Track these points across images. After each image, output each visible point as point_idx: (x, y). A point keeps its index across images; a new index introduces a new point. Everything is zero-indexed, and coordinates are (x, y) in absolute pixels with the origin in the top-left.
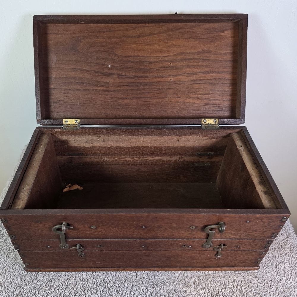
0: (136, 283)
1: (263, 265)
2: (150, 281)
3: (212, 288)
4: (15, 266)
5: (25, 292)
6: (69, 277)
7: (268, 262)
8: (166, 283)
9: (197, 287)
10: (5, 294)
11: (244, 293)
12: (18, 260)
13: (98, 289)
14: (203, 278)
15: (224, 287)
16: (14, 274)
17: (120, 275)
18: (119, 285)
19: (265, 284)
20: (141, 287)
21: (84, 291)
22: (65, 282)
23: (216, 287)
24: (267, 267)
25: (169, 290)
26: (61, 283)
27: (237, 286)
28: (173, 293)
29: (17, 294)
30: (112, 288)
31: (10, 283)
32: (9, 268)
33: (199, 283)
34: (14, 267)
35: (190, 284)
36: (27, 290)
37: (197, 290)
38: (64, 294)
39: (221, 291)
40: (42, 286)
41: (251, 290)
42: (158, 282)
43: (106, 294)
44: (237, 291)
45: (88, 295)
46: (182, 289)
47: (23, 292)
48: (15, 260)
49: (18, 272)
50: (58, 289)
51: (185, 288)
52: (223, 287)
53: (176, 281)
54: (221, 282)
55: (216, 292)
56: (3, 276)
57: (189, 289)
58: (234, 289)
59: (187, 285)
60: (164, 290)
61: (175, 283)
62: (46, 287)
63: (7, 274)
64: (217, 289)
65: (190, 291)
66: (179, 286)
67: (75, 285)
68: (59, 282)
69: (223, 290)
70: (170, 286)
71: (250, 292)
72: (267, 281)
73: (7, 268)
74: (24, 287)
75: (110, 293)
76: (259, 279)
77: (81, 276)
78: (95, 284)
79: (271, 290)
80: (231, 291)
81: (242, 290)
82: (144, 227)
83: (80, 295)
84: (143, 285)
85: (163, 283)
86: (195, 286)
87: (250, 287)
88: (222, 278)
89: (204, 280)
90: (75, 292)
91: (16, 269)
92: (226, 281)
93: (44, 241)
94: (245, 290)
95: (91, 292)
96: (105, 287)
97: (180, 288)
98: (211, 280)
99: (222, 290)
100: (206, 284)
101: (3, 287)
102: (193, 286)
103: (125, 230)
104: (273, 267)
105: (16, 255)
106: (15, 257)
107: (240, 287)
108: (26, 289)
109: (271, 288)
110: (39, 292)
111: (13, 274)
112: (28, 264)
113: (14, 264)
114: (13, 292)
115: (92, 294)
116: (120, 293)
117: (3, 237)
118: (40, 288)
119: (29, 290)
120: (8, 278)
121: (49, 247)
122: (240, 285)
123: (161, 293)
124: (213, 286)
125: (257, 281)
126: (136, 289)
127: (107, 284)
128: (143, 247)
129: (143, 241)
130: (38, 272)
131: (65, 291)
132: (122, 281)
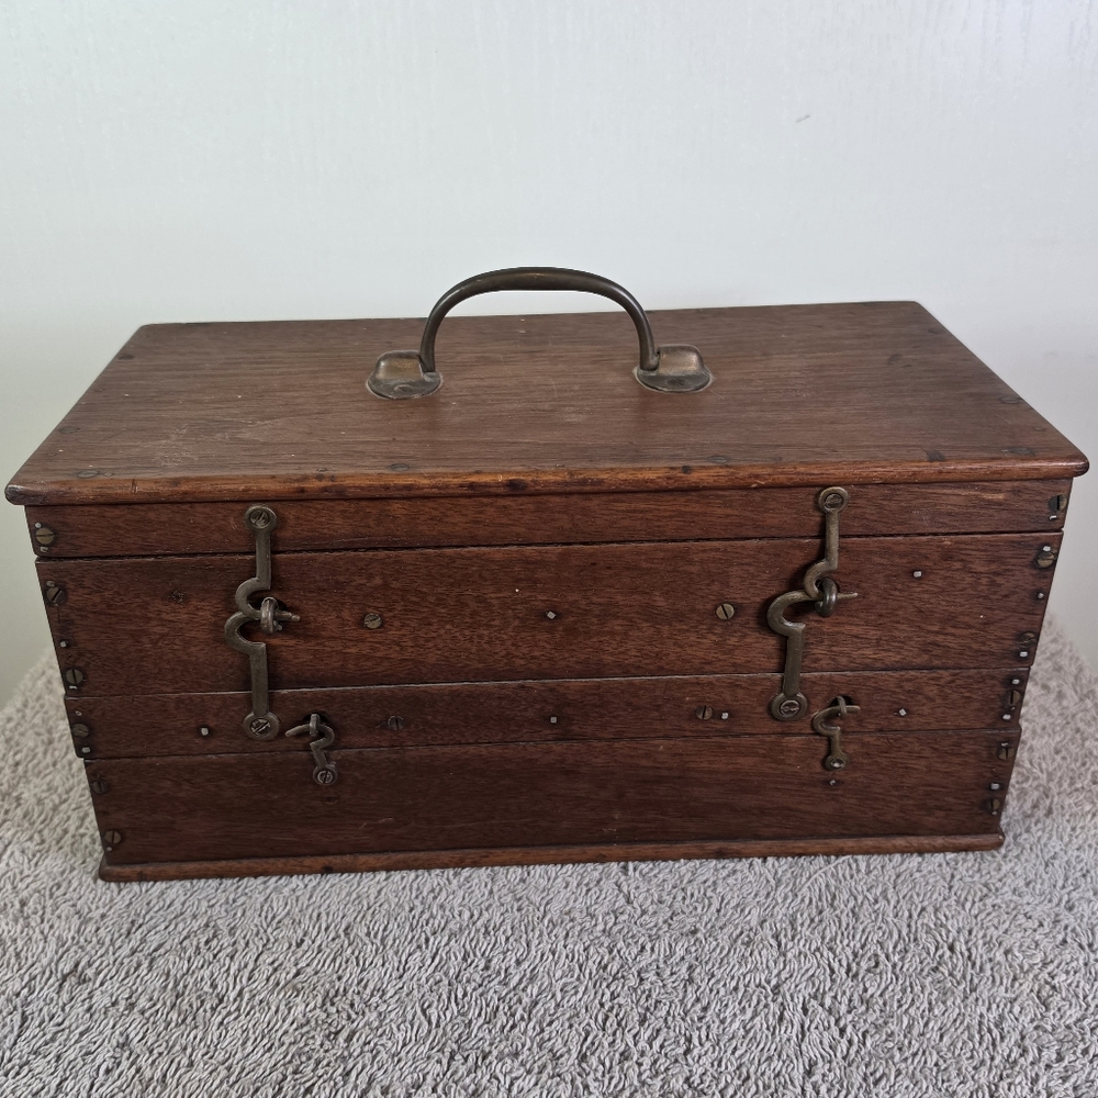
5: (95, 965)
6: (276, 920)
8: (661, 932)
9: (788, 947)
13: (391, 952)
18: (472, 939)
21: (334, 960)
23: (866, 949)
25: (672, 955)
26: (244, 938)
27: (952, 944)
28: (690, 965)
30: (447, 948)
31: (41, 938)
32: (36, 894)
33: (794, 936)
34: (58, 893)
36: (104, 959)
37: (790, 956)
38: (253, 970)
43: (420, 968)
46: (725, 952)
47: (90, 964)
50: (231, 956)
57: (756, 953)
59: (746, 939)
60: (654, 957)
62: (183, 948)
63: (30, 912)
64: (869, 955)
65: (758, 957)
66: (715, 943)
67: (299, 943)
68: (232, 935)
70: (680, 944)
73: (32, 895)
74: (93, 952)
75: (436, 966)
78: (379, 938)
82: (551, 615)
84: (569, 941)
88: (889, 919)
93: (190, 698)
95: (361, 962)
96: (419, 947)
98: (844, 925)
103: (486, 632)
106: (64, 863)
108: (101, 956)
110: (151, 966)
111: (54, 911)
112: (116, 834)
113: (60, 884)
114: (49, 964)
118: (156, 954)
119: (112, 959)
120: (33, 925)
126: (542, 955)
127: (427, 940)
128: (554, 720)
129: (552, 690)
130: (151, 883)
131: (256, 960)
132: (486, 928)
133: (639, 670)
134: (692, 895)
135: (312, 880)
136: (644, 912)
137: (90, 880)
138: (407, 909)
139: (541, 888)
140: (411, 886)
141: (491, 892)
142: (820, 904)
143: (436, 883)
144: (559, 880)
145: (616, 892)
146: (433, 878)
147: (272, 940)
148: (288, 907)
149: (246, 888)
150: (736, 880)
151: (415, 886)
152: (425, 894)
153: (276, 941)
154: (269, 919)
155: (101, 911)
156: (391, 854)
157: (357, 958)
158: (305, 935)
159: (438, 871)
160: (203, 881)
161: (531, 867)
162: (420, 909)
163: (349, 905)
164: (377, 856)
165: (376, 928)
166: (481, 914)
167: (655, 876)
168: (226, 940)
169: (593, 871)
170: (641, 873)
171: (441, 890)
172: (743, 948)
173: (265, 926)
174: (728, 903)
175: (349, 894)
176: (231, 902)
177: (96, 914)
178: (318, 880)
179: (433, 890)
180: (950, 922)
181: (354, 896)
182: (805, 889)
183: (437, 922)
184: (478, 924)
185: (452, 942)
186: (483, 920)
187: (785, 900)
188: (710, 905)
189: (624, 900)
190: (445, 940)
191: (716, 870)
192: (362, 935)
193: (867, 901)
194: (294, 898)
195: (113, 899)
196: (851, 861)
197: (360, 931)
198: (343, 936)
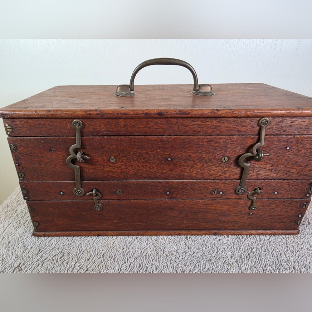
0: (162, 259)
2: (181, 257)
4: (21, 239)
5: (25, 265)
6: (82, 251)
8: (200, 260)
9: (241, 266)
13: (116, 264)
18: (142, 260)
20: (169, 264)
21: (99, 265)
25: (205, 268)
26: (72, 257)
27: (294, 267)
29: (16, 267)
30: (134, 263)
31: (11, 254)
32: (14, 240)
33: (242, 263)
35: (231, 263)
36: (28, 263)
37: (243, 269)
38: (73, 268)
40: (48, 259)
42: (190, 259)
43: (125, 270)
45: (103, 270)
46: (222, 267)
47: (24, 264)
49: (23, 244)
50: (67, 263)
52: (276, 267)
53: (213, 259)
54: (271, 262)
56: (4, 248)
57: (232, 268)
58: (291, 270)
59: (228, 263)
60: (199, 268)
61: (213, 261)
62: (53, 260)
63: (10, 246)
64: (268, 270)
66: (218, 264)
68: (68, 255)
70: (207, 264)
74: (26, 260)
75: (131, 269)
77: (97, 250)
82: (169, 159)
84: (172, 262)
88: (271, 257)
90: (87, 266)
95: (107, 267)
96: (125, 262)
97: (219, 267)
98: (257, 259)
103: (148, 165)
110: (42, 265)
111: (17, 245)
114: (12, 264)
116: (143, 270)
118: (45, 261)
119: (31, 262)
120: (10, 250)
121: (61, 193)
122: (297, 266)
124: (261, 266)
126: (164, 266)
127: (128, 260)
128: (168, 193)
129: (168, 183)
130: (48, 237)
131: (75, 265)
132: (146, 256)
133: (196, 178)
134: (208, 247)
135: (94, 238)
136: (194, 252)
137: (30, 236)
138: (122, 249)
139: (162, 243)
140: (123, 241)
141: (147, 244)
142: (248, 251)
143: (130, 241)
144: (167, 241)
145: (185, 245)
146: (130, 239)
147: (80, 258)
148: (86, 247)
149: (75, 240)
150: (221, 242)
151: (124, 241)
152: (127, 244)
153: (82, 258)
154: (80, 251)
155: (31, 246)
156: (118, 231)
157: (106, 265)
158: (90, 257)
159: (131, 237)
160: (63, 237)
161: (159, 236)
162: (126, 249)
163: (104, 247)
164: (114, 232)
165: (112, 255)
166: (144, 251)
167: (196, 240)
168: (66, 257)
169: (177, 238)
170: (191, 239)
171: (132, 243)
172: (227, 266)
173: (79, 253)
174: (219, 250)
175: (105, 243)
176: (70, 244)
177: (29, 247)
178: (96, 238)
179: (130, 243)
181: (106, 244)
182: (242, 246)
183: (131, 254)
184: (143, 255)
185: (135, 261)
186: (145, 253)
187: (237, 250)
188: (214, 251)
189: (187, 248)
190: (133, 260)
191: (214, 239)
192: (108, 257)
193: (262, 251)
194: (88, 244)
195: (35, 242)
196: (254, 237)
197: (107, 256)
198: (102, 257)
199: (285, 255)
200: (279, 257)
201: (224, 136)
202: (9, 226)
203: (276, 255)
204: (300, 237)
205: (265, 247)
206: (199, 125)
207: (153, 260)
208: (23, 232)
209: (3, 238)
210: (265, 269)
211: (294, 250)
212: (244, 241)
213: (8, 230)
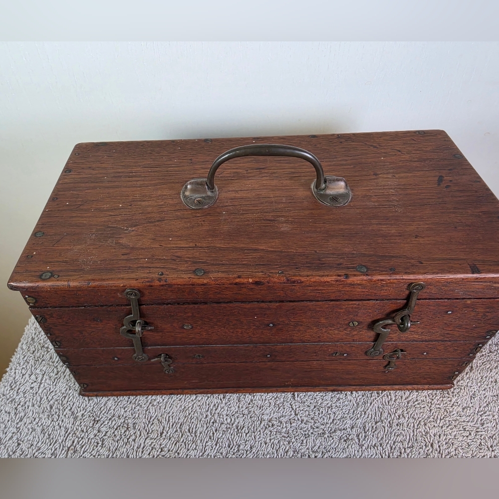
0: (259, 433)
1: (477, 410)
2: (284, 430)
3: (388, 445)
4: (66, 400)
5: (80, 443)
6: (152, 420)
7: (485, 405)
8: (310, 434)
9: (363, 443)
10: (50, 445)
11: (445, 456)
12: (71, 391)
13: (199, 441)
14: (372, 427)
15: (410, 444)
16: (65, 413)
17: (233, 419)
18: (232, 434)
19: (481, 443)
20: (268, 441)
21: (176, 444)
22: (145, 427)
23: (396, 444)
24: (484, 413)
25: (315, 446)
26: (139, 430)
27: (432, 443)
28: (323, 452)
29: (69, 446)
30: (222, 440)
31: (58, 427)
32: (56, 403)
33: (365, 437)
34: (65, 402)
35: (350, 438)
36: (83, 440)
37: (364, 448)
38: (143, 448)
39: (405, 452)
40: (108, 434)
41: (457, 451)
42: (297, 432)
43: (211, 450)
44: (432, 452)
45: (182, 451)
46: (337, 445)
47: (78, 442)
48: (67, 389)
49: (70, 410)
50: (134, 440)
51: (343, 445)
52: (408, 444)
53: (327, 432)
54: (403, 436)
55: (396, 454)
56: (46, 416)
57: (350, 446)
58: (427, 449)
59: (346, 438)
60: (307, 447)
61: (326, 436)
62: (115, 436)
63: (54, 413)
64: (397, 448)
65: (351, 449)
66: (333, 441)
67: (161, 434)
68: (134, 428)
69: (408, 451)
70: (318, 440)
71: (455, 455)
72: (484, 438)
73: (54, 403)
74: (79, 436)
75: (217, 449)
76: (470, 434)
77: (171, 418)
78: (194, 432)
79: (493, 453)
80: (423, 451)
81: (441, 451)
82: (271, 325)
83: (169, 451)
84: (272, 437)
85: (305, 435)
86: (359, 441)
87: (455, 446)
88: (405, 429)
89: (373, 430)
90: (161, 445)
91: (68, 404)
92: (412, 435)
93: (108, 350)
94: (446, 451)
95: (187, 446)
96: (210, 437)
97: (334, 444)
98: (386, 431)
99: (407, 449)
100: (378, 438)
101: (46, 434)
102: (357, 441)
103: (240, 330)
104: (495, 414)
105: (67, 381)
106: (67, 385)
107: (437, 446)
108: (82, 438)
109: (493, 451)
110: (103, 444)
111: (63, 412)
112: (85, 385)
113: (65, 397)
114: (62, 442)
115: (188, 450)
116: (234, 450)
117: (48, 352)
118: (104, 437)
119: (87, 440)
120: (55, 420)
121: (116, 359)
122: (437, 442)
123: (303, 451)
124: (390, 442)
125: (467, 437)
126: (261, 444)
127: (213, 434)
128: (268, 356)
129: (268, 348)
130: (101, 397)
131: (144, 442)
132: (237, 428)
133: (309, 341)
134: (322, 412)
135: (166, 398)
136: (302, 421)
137: (77, 395)
138: (205, 416)
139: (259, 406)
140: (206, 403)
141: (239, 407)
142: (376, 418)
143: (216, 402)
144: (267, 402)
145: (291, 409)
146: (215, 399)
147: (151, 431)
148: (157, 413)
149: (139, 401)
150: (340, 403)
151: (208, 403)
152: (211, 407)
153: (152, 431)
154: (149, 419)
155: (82, 412)
156: (198, 390)
157: (185, 443)
158: (163, 430)
159: (217, 395)
160: (122, 397)
161: (255, 394)
162: (210, 417)
163: (181, 413)
165: (192, 426)
168: (132, 432)
169: (281, 397)
171: (218, 405)
172: (344, 443)
173: (147, 423)
174: (337, 417)
175: (181, 406)
176: (133, 409)
177: (80, 414)
178: (168, 397)
179: (215, 405)
180: (431, 431)
181: (183, 407)
182: (369, 410)
183: (217, 424)
184: (234, 425)
185: (224, 436)
186: (236, 423)
187: (361, 416)
188: (330, 417)
189: (294, 414)
190: (221, 435)
191: (331, 398)
192: (187, 430)
193: (395, 418)
194: (159, 407)
195: (86, 406)
196: (388, 394)
197: (186, 428)
198: (179, 431)
199: (425, 424)
200: (416, 427)
201: (354, 302)
202: (44, 379)
203: (412, 425)
204: (453, 393)
205: (399, 412)
206: (316, 290)
207: (246, 434)
208: (65, 389)
209: (41, 399)
210: (394, 446)
211: (439, 417)
212: (373, 401)
213: (44, 386)
